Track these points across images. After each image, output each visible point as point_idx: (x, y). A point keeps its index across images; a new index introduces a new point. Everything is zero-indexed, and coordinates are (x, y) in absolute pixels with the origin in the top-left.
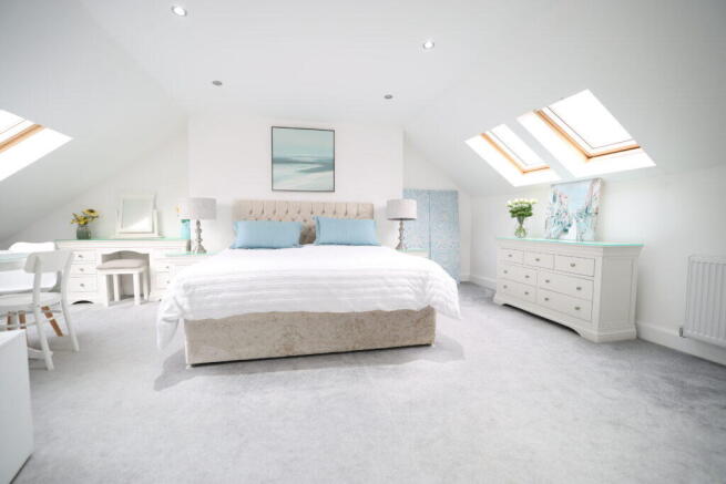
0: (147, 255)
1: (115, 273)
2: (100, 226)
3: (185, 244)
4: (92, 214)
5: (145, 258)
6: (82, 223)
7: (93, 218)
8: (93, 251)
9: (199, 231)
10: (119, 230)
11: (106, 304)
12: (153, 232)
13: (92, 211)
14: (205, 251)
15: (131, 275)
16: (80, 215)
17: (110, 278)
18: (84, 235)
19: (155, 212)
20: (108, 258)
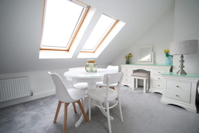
0: (150, 72)
1: (137, 78)
2: (133, 59)
3: (169, 68)
4: (130, 55)
5: (148, 73)
6: (128, 58)
7: (131, 56)
8: (130, 68)
9: (183, 61)
10: (139, 61)
11: (133, 89)
12: (151, 62)
13: (130, 54)
14: (186, 74)
15: (143, 80)
16: (127, 56)
17: (135, 79)
18: (128, 63)
19: (153, 53)
20: (135, 71)
